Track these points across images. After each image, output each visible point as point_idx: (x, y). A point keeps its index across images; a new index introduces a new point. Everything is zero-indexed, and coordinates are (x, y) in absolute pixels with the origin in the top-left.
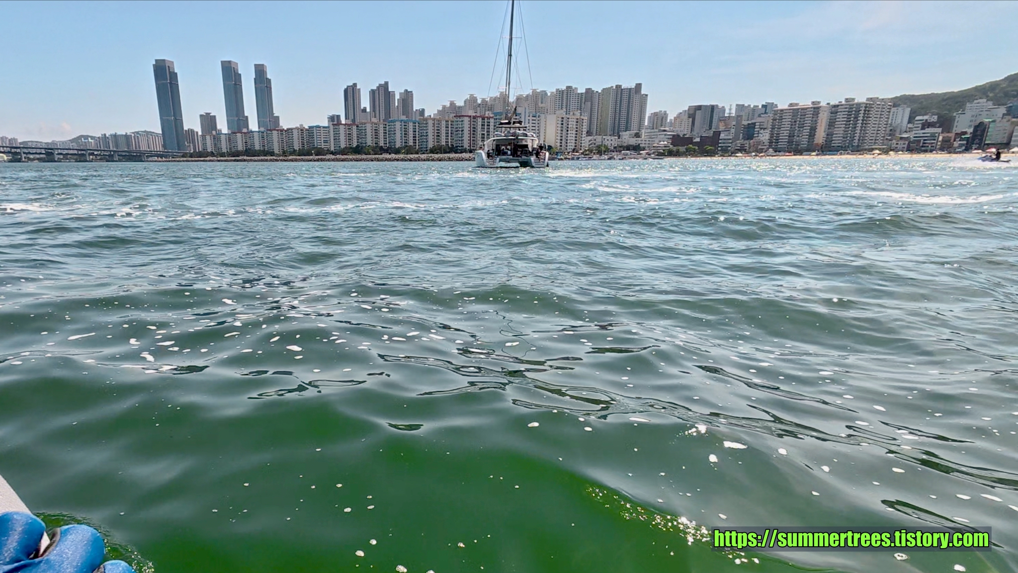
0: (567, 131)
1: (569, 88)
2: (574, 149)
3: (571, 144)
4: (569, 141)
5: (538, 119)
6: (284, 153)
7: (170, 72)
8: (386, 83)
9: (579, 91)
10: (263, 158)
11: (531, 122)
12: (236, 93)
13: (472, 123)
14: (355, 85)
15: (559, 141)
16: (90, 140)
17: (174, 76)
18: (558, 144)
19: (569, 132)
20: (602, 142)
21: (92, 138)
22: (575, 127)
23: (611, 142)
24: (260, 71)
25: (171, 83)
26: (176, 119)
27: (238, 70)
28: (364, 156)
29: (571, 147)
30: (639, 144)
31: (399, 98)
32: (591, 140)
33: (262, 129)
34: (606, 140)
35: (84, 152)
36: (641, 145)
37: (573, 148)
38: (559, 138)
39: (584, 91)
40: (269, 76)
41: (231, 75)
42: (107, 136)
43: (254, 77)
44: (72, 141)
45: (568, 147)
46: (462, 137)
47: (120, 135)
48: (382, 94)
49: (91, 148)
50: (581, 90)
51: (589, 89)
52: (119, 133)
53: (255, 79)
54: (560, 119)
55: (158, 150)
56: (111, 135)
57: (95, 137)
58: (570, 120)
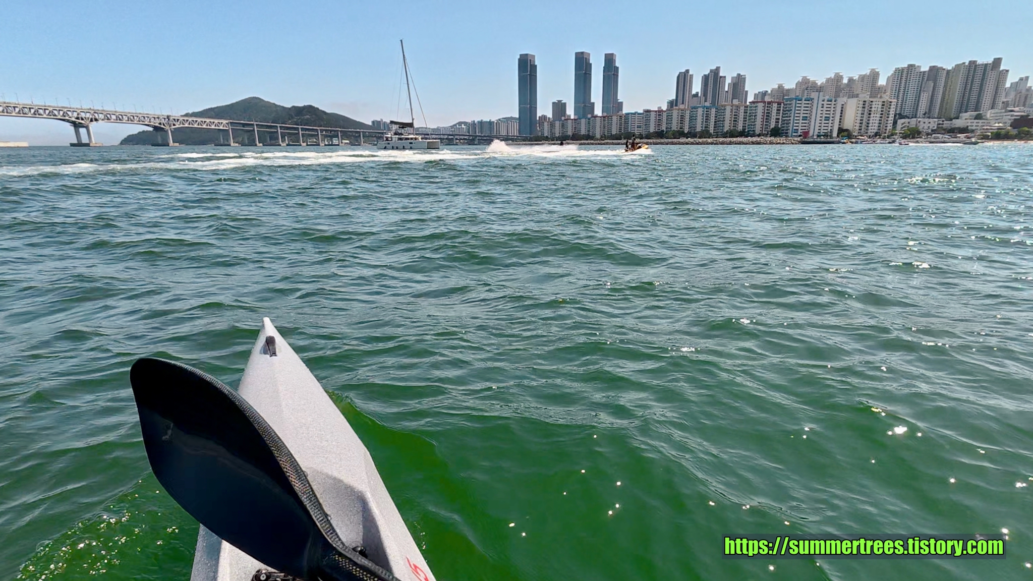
0: (870, 114)
1: (911, 66)
2: (877, 132)
3: (873, 128)
4: (870, 125)
5: (835, 103)
6: (603, 137)
7: (531, 65)
8: (718, 69)
9: (922, 70)
10: (585, 142)
11: (825, 106)
12: (585, 82)
13: (766, 108)
14: (687, 71)
15: (858, 125)
16: (463, 126)
17: (534, 68)
18: (857, 128)
19: (872, 116)
20: (917, 125)
21: (465, 123)
22: (880, 110)
23: (929, 125)
24: (610, 60)
25: (530, 75)
26: (531, 107)
27: (589, 60)
28: (666, 140)
29: (873, 131)
30: (968, 127)
31: (730, 82)
32: (904, 123)
33: (605, 114)
34: (921, 123)
35: (452, 137)
36: (969, 128)
37: (875, 131)
38: (858, 121)
39: (927, 69)
40: (617, 65)
41: (582, 65)
42: (476, 121)
43: (603, 65)
44: (452, 127)
45: (869, 131)
46: (754, 122)
47: (485, 122)
48: (713, 79)
49: (463, 134)
50: (925, 68)
51: (934, 67)
52: (485, 120)
53: (604, 67)
54: (862, 103)
55: (515, 134)
56: (478, 122)
57: (467, 123)
58: (874, 103)
